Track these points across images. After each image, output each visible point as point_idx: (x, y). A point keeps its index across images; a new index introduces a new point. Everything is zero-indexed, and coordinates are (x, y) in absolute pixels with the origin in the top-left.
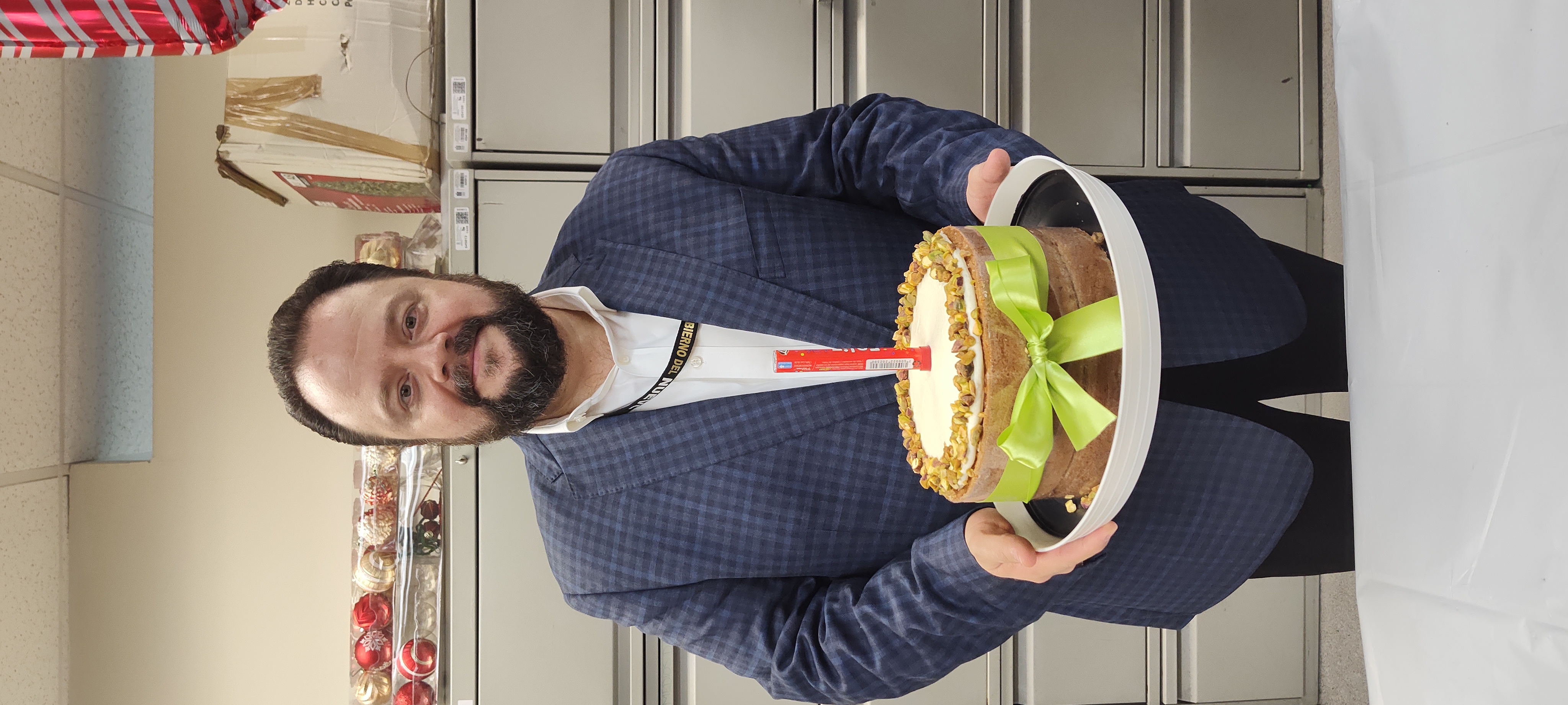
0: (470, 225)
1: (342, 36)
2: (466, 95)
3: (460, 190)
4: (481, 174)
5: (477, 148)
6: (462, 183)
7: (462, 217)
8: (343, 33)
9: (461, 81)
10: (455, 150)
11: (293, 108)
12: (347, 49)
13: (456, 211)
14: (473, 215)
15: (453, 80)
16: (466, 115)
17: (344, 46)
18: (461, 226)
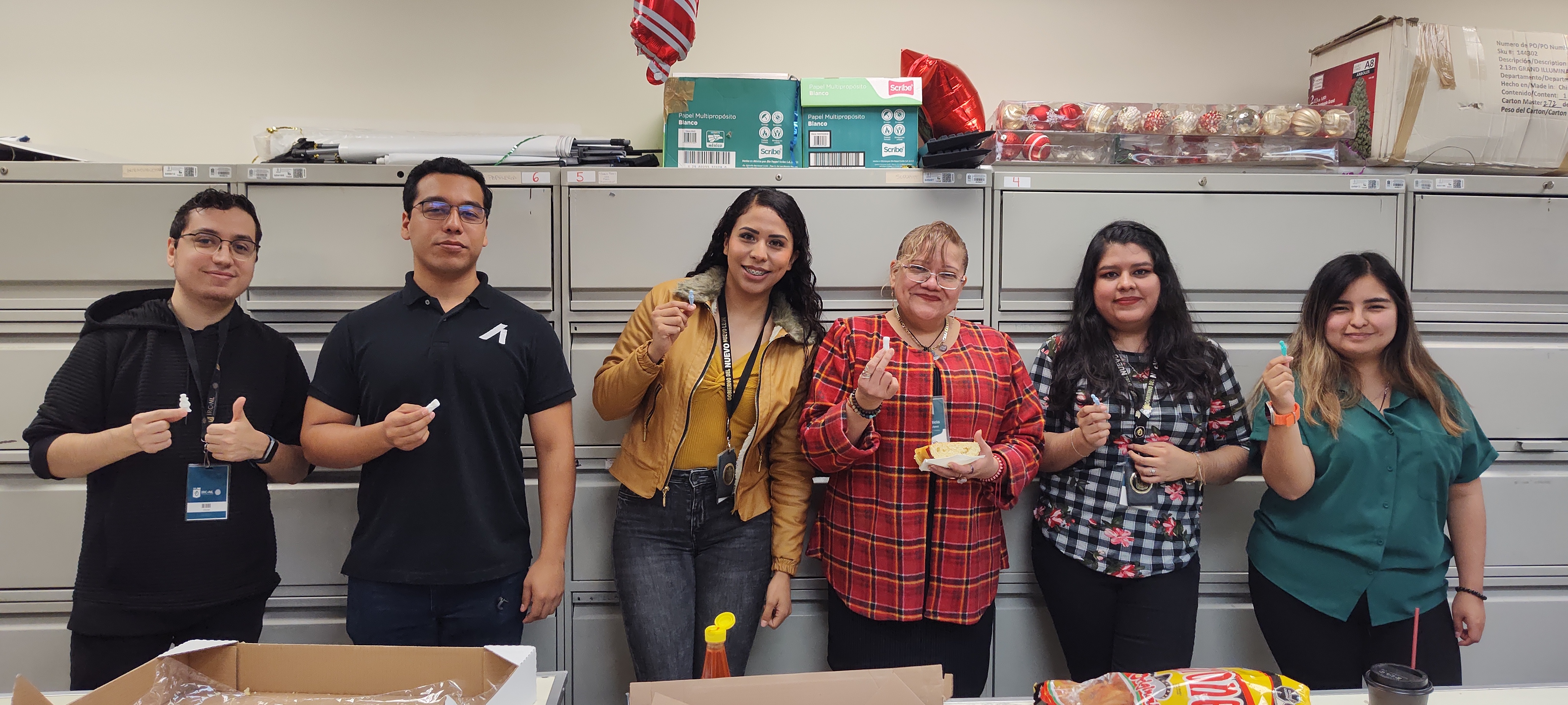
0: (1367, 189)
1: (1482, 104)
2: (1452, 189)
3: (1392, 183)
4: (1401, 198)
5: (1416, 195)
6: (1396, 185)
7: (1373, 184)
8: (1484, 105)
9: (1461, 185)
10: (1415, 180)
11: (1433, 70)
12: (1473, 107)
13: (1377, 180)
14: (1375, 192)
15: (1462, 180)
16: (1439, 188)
17: (1476, 106)
18: (1367, 184)
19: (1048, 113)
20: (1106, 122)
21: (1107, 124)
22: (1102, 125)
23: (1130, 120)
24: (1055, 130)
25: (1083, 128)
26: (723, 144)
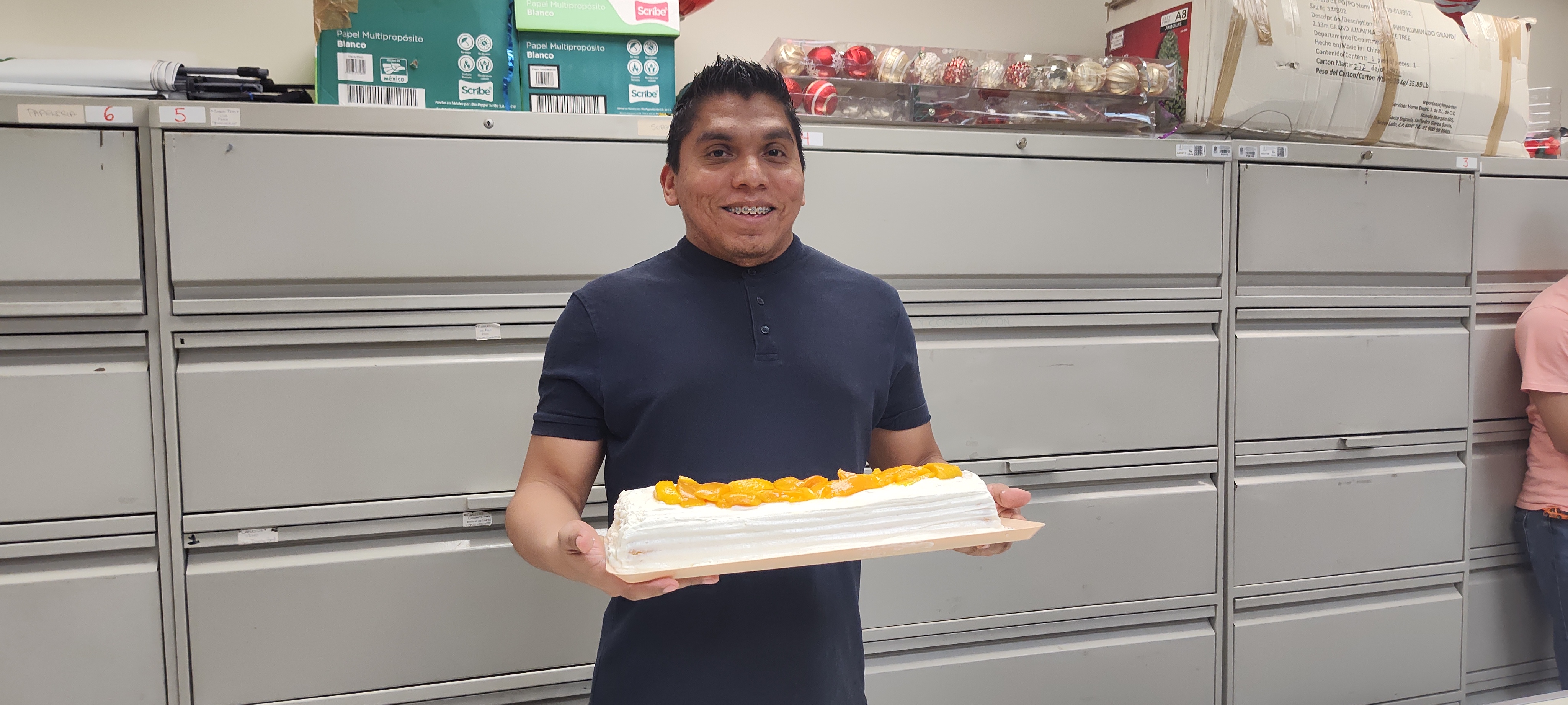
0: (1193, 156)
1: (1298, 64)
2: (1275, 157)
3: (1218, 150)
4: (1227, 167)
5: (1241, 164)
6: (1221, 152)
7: (1199, 151)
8: (1300, 65)
9: (1285, 153)
10: (1240, 147)
11: (1250, 23)
12: (1289, 67)
13: (1204, 146)
14: (1200, 159)
15: (1285, 147)
16: (1263, 157)
17: (1292, 65)
18: (1193, 150)
19: (833, 56)
20: (902, 69)
21: (904, 72)
22: (897, 73)
23: (929, 69)
24: (842, 78)
25: (874, 76)
26: (405, 79)
